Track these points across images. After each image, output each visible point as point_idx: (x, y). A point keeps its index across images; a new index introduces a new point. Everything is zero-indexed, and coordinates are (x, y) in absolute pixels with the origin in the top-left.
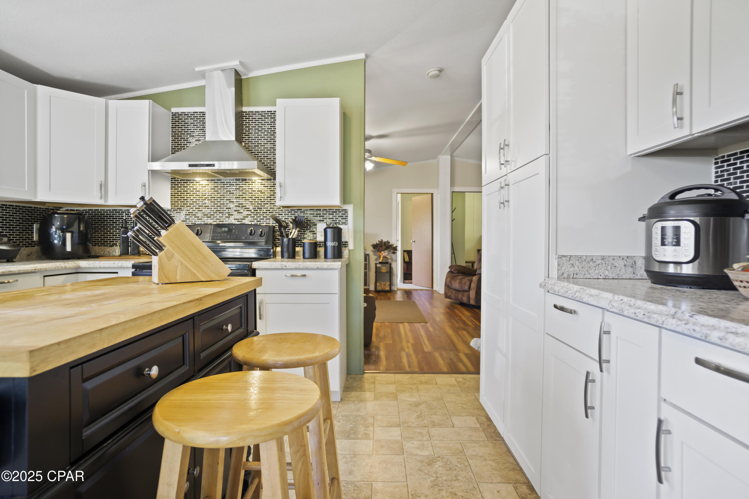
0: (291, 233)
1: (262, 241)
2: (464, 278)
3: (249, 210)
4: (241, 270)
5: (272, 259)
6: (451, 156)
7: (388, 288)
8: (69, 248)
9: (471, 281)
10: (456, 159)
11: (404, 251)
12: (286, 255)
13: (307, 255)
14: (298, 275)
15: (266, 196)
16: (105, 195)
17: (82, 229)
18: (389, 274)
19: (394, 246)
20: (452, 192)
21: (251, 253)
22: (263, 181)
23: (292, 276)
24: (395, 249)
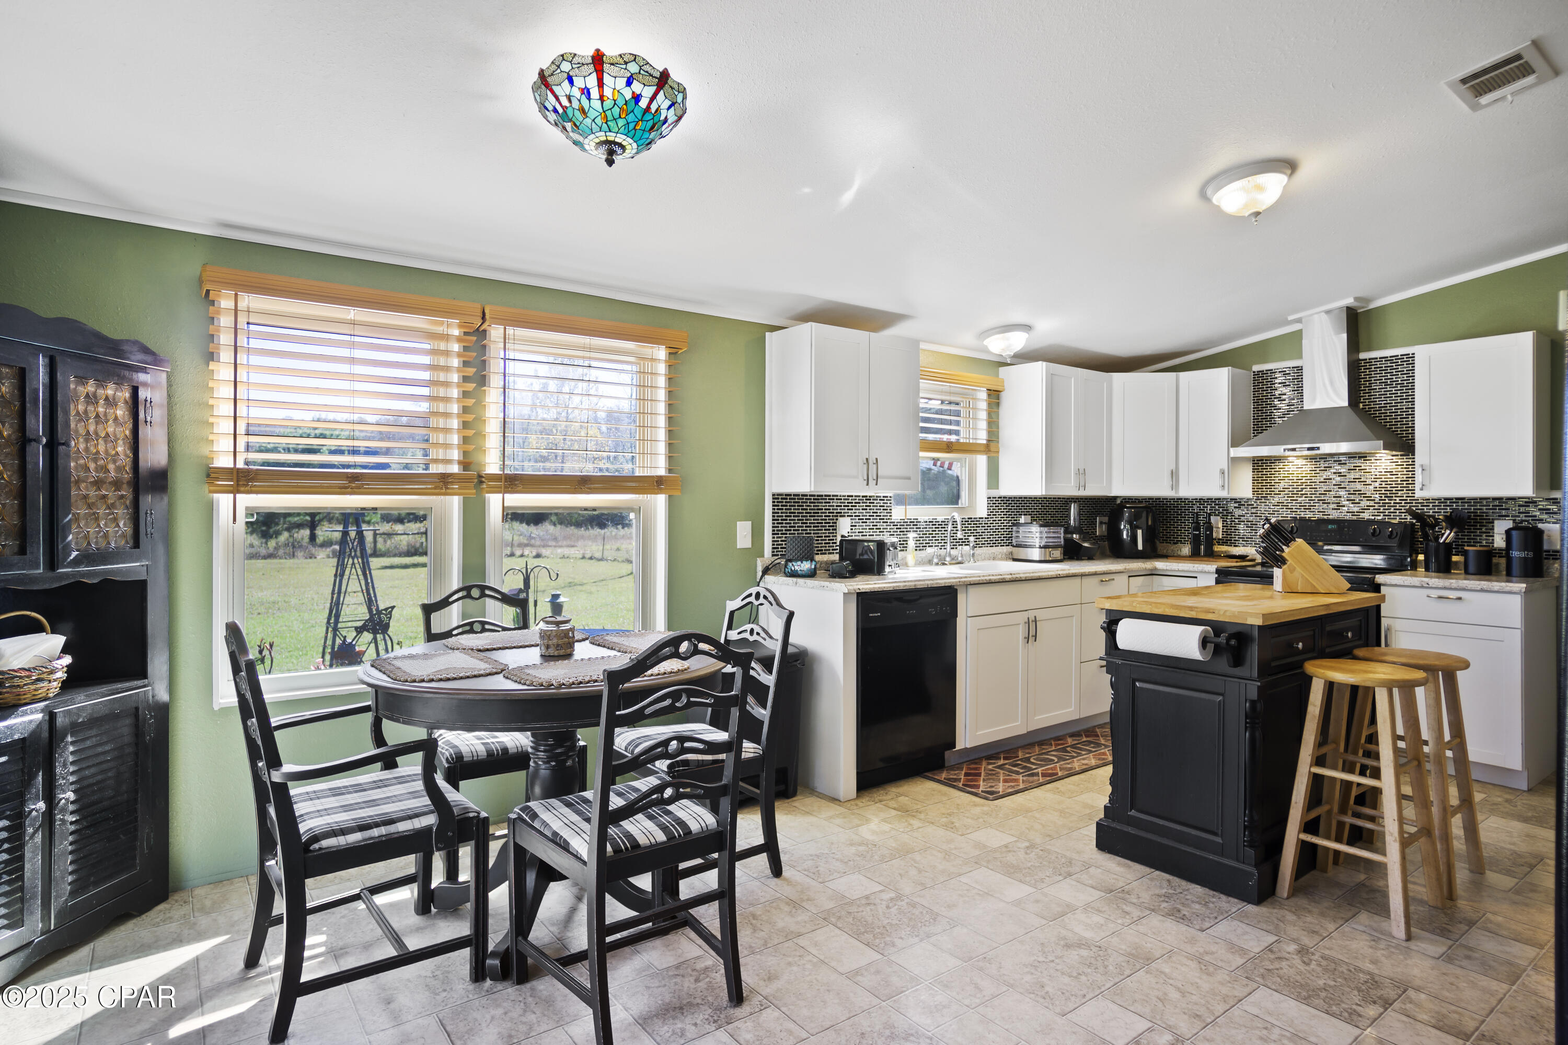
0: (1444, 534)
1: (1394, 543)
3: (1369, 499)
4: (1359, 584)
5: (1409, 572)
8: (1140, 547)
12: (1433, 566)
13: (1472, 568)
14: (1451, 597)
15: (1399, 480)
16: (1175, 485)
17: (1150, 523)
21: (1377, 560)
22: (1394, 458)
23: (1440, 597)
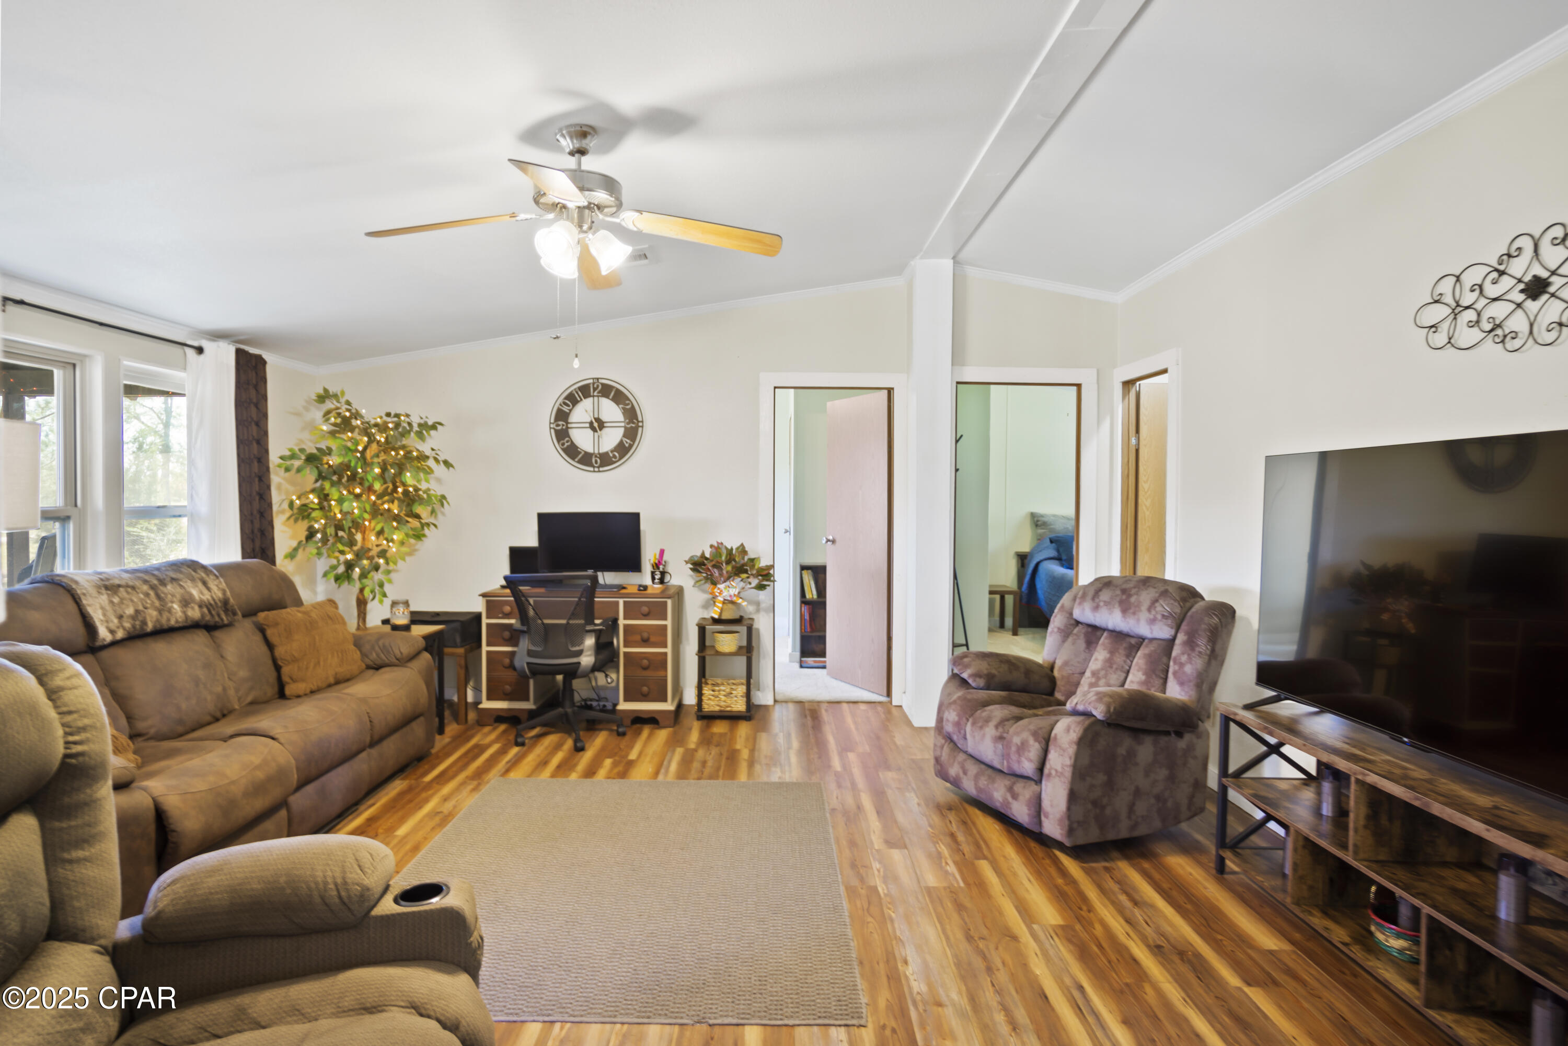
2: (1018, 718)
6: (954, 258)
7: (739, 706)
9: (1046, 742)
10: (972, 272)
11: (803, 568)
18: (743, 660)
19: (763, 563)
20: (958, 383)
24: (765, 576)
